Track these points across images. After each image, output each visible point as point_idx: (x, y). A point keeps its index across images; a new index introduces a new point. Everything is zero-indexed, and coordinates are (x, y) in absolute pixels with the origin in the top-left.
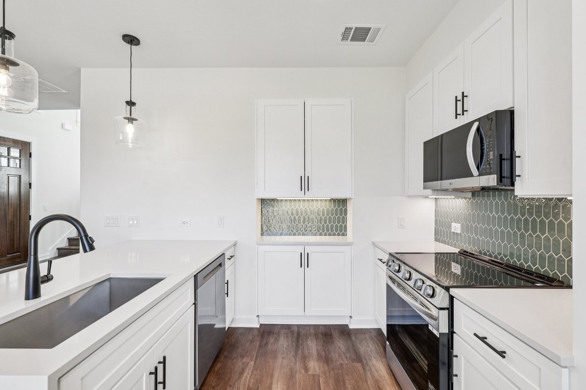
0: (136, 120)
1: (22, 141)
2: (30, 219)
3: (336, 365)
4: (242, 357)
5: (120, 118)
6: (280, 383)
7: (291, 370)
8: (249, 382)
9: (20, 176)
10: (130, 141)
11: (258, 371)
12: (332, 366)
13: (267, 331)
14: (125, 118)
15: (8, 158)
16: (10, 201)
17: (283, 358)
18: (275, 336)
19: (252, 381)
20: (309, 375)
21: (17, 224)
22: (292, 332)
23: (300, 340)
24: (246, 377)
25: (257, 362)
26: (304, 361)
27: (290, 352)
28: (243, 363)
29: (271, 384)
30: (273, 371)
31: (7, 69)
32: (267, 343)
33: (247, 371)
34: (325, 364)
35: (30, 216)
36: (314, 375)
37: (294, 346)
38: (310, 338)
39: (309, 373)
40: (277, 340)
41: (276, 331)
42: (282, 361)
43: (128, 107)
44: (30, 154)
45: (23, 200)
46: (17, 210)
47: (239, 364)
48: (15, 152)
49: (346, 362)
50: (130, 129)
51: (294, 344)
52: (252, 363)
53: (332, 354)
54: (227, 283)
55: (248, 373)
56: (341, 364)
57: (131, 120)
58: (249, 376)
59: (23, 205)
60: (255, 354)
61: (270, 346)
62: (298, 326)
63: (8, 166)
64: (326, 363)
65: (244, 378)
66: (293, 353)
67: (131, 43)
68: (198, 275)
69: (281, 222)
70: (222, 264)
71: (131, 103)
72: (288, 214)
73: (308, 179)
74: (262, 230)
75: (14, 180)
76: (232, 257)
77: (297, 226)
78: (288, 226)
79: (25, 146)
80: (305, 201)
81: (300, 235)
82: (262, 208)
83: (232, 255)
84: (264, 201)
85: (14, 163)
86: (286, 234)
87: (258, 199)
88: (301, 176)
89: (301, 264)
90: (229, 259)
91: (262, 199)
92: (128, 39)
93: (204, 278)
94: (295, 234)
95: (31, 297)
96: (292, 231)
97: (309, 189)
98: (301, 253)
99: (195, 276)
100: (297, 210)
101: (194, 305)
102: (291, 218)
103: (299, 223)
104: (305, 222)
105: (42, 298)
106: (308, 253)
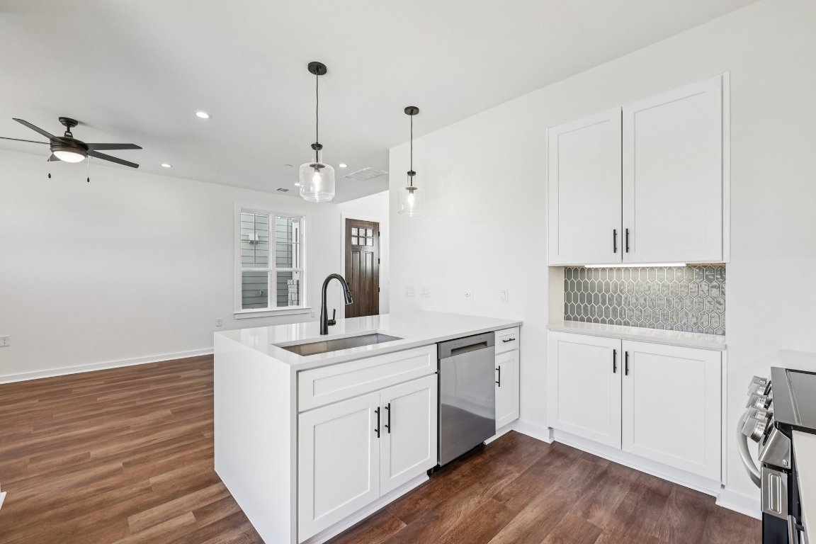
0: (416, 189)
1: (374, 223)
2: (379, 291)
3: (644, 535)
4: (510, 464)
5: (403, 190)
6: (538, 509)
7: (564, 505)
8: (503, 490)
9: (373, 253)
10: (411, 211)
11: (519, 485)
12: (635, 531)
13: (559, 452)
14: (407, 189)
16: (367, 275)
17: (560, 487)
18: (566, 460)
19: (506, 490)
20: (586, 521)
21: (371, 294)
22: (596, 468)
23: (603, 480)
24: (502, 484)
25: (524, 477)
26: (591, 505)
27: (576, 486)
28: (506, 471)
29: (527, 504)
30: (538, 493)
31: (319, 171)
32: (549, 464)
33: (506, 479)
34: (623, 525)
35: (379, 288)
36: (593, 526)
37: (587, 483)
38: (621, 484)
39: (588, 520)
40: (565, 466)
41: (572, 456)
42: (557, 490)
43: (410, 177)
44: (379, 232)
45: (374, 275)
46: (371, 283)
47: (501, 469)
48: (370, 233)
49: (667, 541)
50: (411, 198)
51: (589, 480)
52: (517, 475)
53: (647, 520)
54: (499, 370)
55: (506, 482)
56: (654, 538)
57: (412, 189)
58: (505, 484)
59: (375, 278)
60: (527, 468)
61: (551, 468)
62: (612, 463)
63: (366, 245)
64: (627, 524)
65: (499, 483)
66: (579, 489)
67: (411, 113)
68: (442, 344)
69: (590, 302)
70: (488, 344)
71: (412, 173)
72: (600, 291)
73: (627, 234)
74: (566, 313)
75: (369, 256)
76: (510, 340)
77: (615, 310)
78: (600, 308)
79: (375, 226)
80: (629, 270)
81: (621, 324)
82: (566, 282)
83: (512, 338)
84: (569, 271)
85: (369, 242)
86: (596, 321)
87: (549, 267)
88: (615, 231)
89: (615, 368)
90: (504, 341)
91: (566, 268)
92: (409, 111)
93: (453, 351)
94: (611, 322)
95: (323, 332)
96: (607, 317)
97: (630, 250)
98: (614, 351)
99: (438, 344)
100: (607, 284)
101: (438, 373)
102: (603, 296)
103: (619, 304)
104: (629, 305)
105: (329, 335)
106: (626, 353)
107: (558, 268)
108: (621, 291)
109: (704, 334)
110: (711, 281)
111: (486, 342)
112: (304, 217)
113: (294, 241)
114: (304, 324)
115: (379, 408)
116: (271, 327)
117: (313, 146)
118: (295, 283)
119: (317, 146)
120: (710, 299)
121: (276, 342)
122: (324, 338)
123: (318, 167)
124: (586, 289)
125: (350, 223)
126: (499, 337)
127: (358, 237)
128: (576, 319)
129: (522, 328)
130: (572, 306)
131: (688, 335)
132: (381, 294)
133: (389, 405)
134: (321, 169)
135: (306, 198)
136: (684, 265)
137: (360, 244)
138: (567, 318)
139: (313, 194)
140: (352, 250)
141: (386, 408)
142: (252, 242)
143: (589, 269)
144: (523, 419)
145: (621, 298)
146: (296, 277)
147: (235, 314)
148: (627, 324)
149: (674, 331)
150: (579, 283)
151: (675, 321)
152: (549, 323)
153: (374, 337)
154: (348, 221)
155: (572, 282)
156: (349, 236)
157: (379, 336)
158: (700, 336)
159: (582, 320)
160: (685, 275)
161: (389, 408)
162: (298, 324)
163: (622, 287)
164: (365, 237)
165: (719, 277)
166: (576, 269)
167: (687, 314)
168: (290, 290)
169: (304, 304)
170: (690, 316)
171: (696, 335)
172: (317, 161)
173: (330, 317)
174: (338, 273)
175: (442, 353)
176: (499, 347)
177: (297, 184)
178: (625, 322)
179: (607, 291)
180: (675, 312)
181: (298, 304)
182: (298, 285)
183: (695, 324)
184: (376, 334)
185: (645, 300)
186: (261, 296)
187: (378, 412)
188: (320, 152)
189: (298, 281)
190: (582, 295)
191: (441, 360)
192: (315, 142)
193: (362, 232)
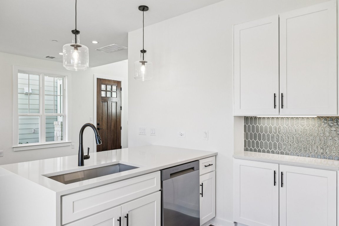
0: (146, 62)
1: (117, 81)
2: (121, 129)
5: (138, 62)
9: (117, 102)
10: (143, 77)
14: (140, 62)
15: (111, 92)
16: (112, 118)
21: (115, 131)
35: (121, 127)
43: (142, 54)
44: (121, 88)
45: (118, 117)
46: (115, 123)
48: (114, 88)
50: (143, 68)
54: (202, 185)
57: (143, 63)
59: (118, 120)
63: (111, 97)
67: (143, 10)
68: (164, 171)
69: (260, 139)
70: (195, 169)
71: (143, 51)
72: (266, 132)
73: (282, 96)
74: (245, 146)
75: (114, 105)
76: (210, 165)
77: (275, 145)
78: (266, 143)
79: (118, 83)
80: (284, 119)
81: (278, 154)
82: (245, 126)
83: (211, 164)
84: (247, 119)
85: (114, 95)
86: (264, 152)
87: (235, 116)
88: (275, 94)
89: (275, 182)
90: (206, 166)
91: (245, 117)
92: (142, 8)
93: (171, 174)
94: (273, 152)
95: (80, 165)
96: (270, 149)
97: (284, 107)
98: (275, 171)
99: (161, 170)
100: (270, 128)
101: (161, 191)
102: (268, 135)
103: (278, 141)
104: (283, 141)
105: (84, 166)
106: (282, 173)
107: (240, 117)
108: (279, 132)
109: (327, 160)
110: (331, 126)
111: (194, 167)
112: (66, 77)
113: (59, 94)
114: (67, 157)
115: (120, 218)
116: (41, 160)
117: (73, 31)
118: (60, 124)
119: (76, 32)
120: (330, 138)
121: (45, 173)
122: (81, 168)
123: (76, 47)
124: (257, 131)
125: (100, 82)
126: (202, 163)
127: (106, 91)
128: (251, 150)
129: (218, 157)
130: (249, 142)
131: (319, 160)
132: (122, 131)
133: (128, 215)
134: (79, 48)
135: (68, 68)
136: (316, 117)
137: (107, 96)
138: (246, 150)
139: (73, 66)
140: (102, 101)
141: (125, 217)
142: (26, 94)
143: (260, 118)
144: (218, 218)
145: (279, 137)
146: (60, 119)
147: (14, 148)
148: (282, 153)
149: (310, 158)
150: (253, 127)
151: (311, 151)
152: (234, 153)
153: (118, 166)
154: (99, 80)
155: (249, 126)
156: (99, 91)
157: (121, 165)
158: (325, 161)
159: (255, 151)
160: (317, 123)
161: (127, 217)
162: (62, 158)
163: (280, 130)
164: (111, 91)
165: (336, 124)
166: (251, 118)
167: (317, 147)
168: (56, 129)
169: (66, 140)
170: (319, 148)
171: (323, 160)
172: (76, 43)
173: (85, 154)
174: (92, 123)
175: (164, 177)
176: (202, 170)
177: (61, 54)
178: (281, 152)
179: (271, 132)
180: (311, 146)
181: (62, 140)
182: (62, 125)
183: (322, 153)
184: (119, 164)
185: (293, 138)
186: (34, 133)
187: (120, 220)
188: (78, 36)
189: (62, 122)
190: (255, 135)
191: (164, 182)
192: (74, 29)
193: (109, 88)
